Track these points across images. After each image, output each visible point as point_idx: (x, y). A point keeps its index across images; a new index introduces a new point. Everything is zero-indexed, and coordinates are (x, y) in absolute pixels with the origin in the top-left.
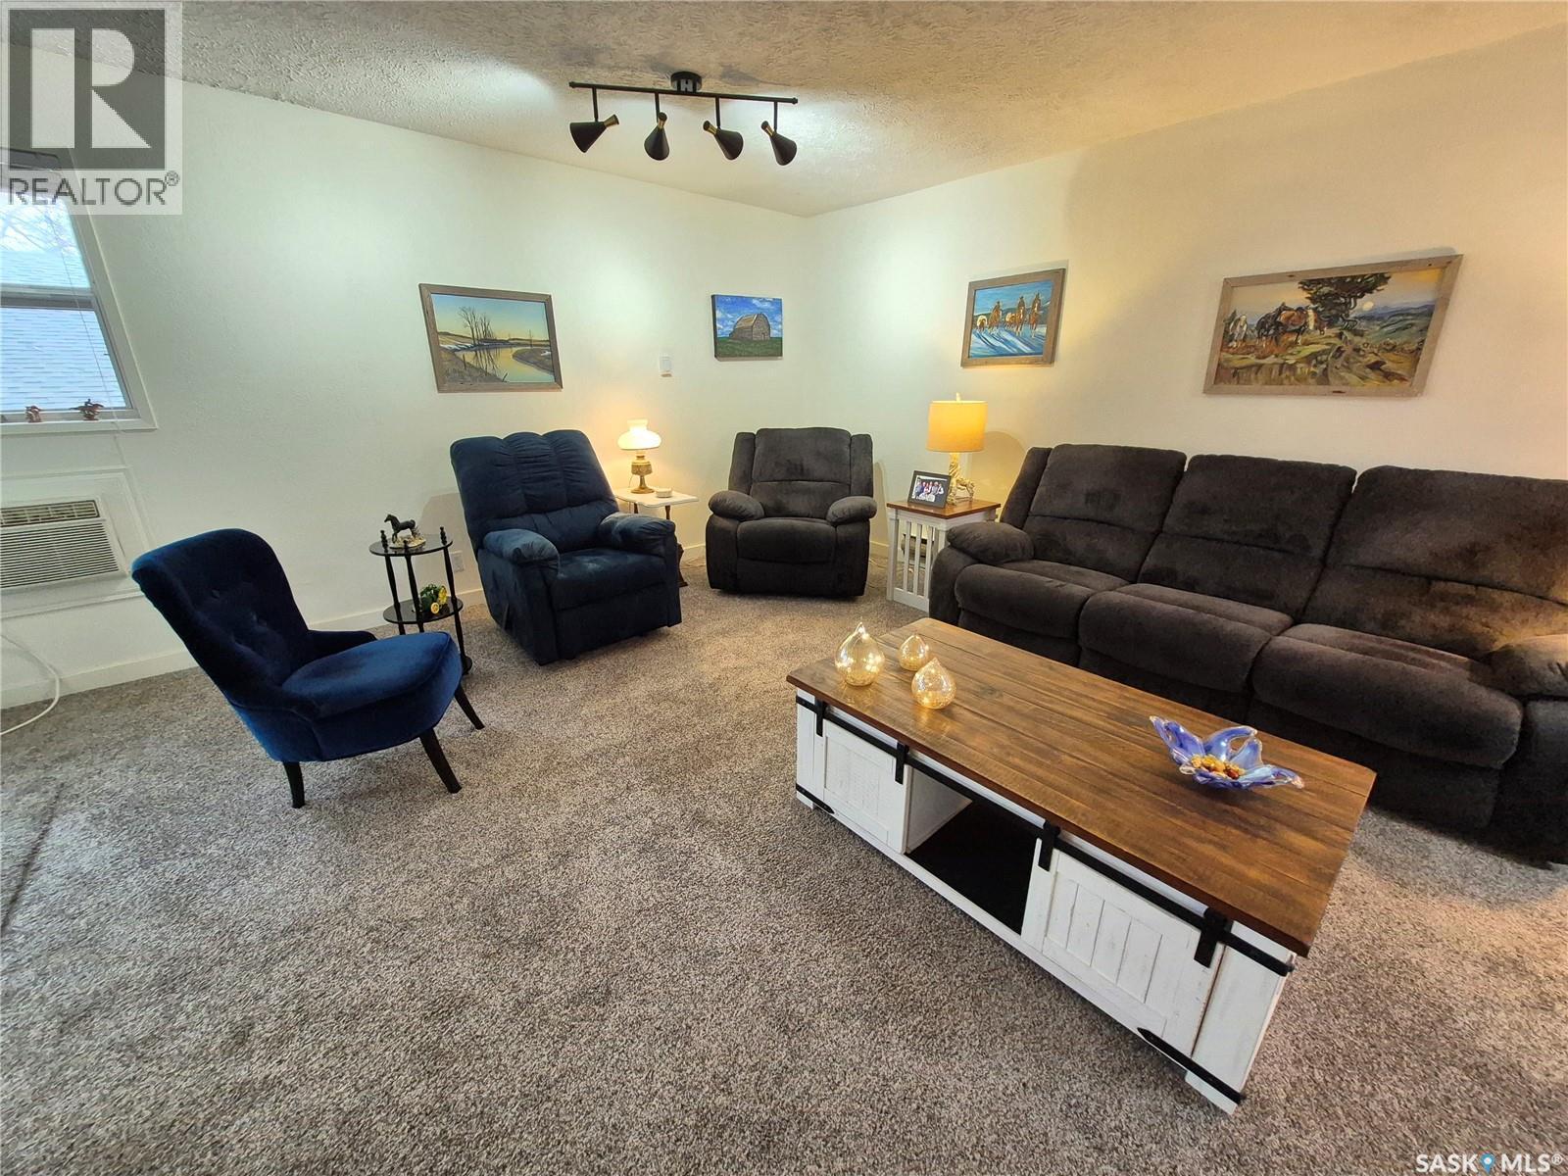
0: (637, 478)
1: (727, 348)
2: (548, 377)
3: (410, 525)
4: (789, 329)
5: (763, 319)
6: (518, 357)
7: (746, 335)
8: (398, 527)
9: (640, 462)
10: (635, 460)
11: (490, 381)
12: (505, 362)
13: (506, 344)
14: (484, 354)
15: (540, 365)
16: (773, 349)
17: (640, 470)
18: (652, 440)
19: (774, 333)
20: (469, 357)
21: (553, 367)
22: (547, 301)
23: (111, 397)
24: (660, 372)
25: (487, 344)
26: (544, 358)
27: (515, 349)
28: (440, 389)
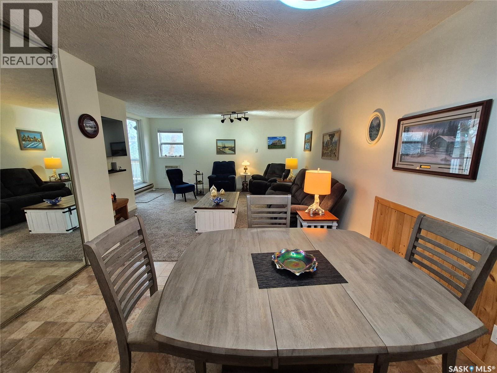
0: (245, 170)
1: (271, 147)
2: (233, 152)
3: (199, 172)
4: (288, 143)
5: (280, 141)
6: (229, 149)
7: (275, 144)
8: (197, 172)
9: (246, 168)
10: (245, 167)
11: (224, 153)
12: (227, 150)
13: (227, 147)
14: (224, 149)
15: (232, 150)
16: (283, 147)
17: (246, 169)
18: (248, 164)
19: (283, 144)
20: (221, 149)
21: (234, 151)
22: (235, 140)
23: (183, 155)
24: (255, 152)
25: (224, 147)
26: (233, 149)
27: (229, 148)
28: (217, 154)
